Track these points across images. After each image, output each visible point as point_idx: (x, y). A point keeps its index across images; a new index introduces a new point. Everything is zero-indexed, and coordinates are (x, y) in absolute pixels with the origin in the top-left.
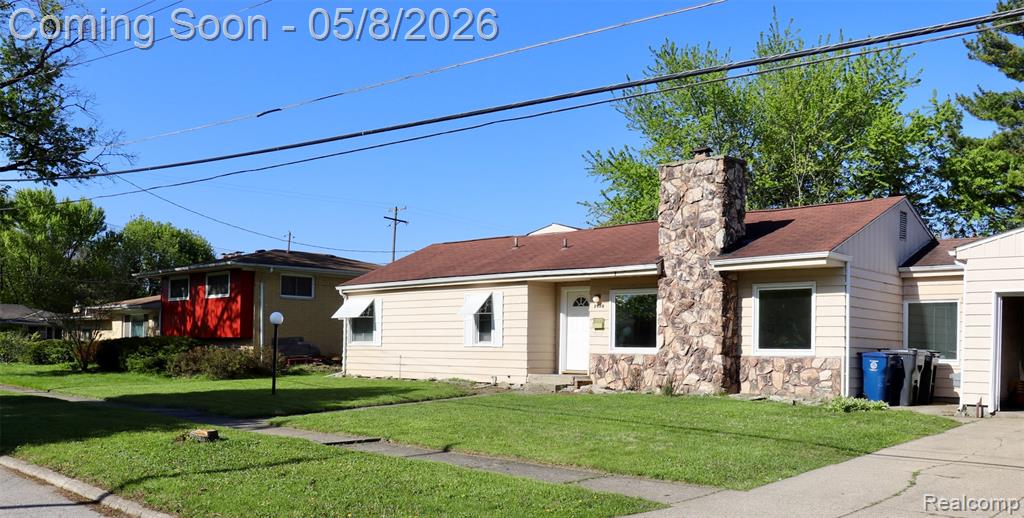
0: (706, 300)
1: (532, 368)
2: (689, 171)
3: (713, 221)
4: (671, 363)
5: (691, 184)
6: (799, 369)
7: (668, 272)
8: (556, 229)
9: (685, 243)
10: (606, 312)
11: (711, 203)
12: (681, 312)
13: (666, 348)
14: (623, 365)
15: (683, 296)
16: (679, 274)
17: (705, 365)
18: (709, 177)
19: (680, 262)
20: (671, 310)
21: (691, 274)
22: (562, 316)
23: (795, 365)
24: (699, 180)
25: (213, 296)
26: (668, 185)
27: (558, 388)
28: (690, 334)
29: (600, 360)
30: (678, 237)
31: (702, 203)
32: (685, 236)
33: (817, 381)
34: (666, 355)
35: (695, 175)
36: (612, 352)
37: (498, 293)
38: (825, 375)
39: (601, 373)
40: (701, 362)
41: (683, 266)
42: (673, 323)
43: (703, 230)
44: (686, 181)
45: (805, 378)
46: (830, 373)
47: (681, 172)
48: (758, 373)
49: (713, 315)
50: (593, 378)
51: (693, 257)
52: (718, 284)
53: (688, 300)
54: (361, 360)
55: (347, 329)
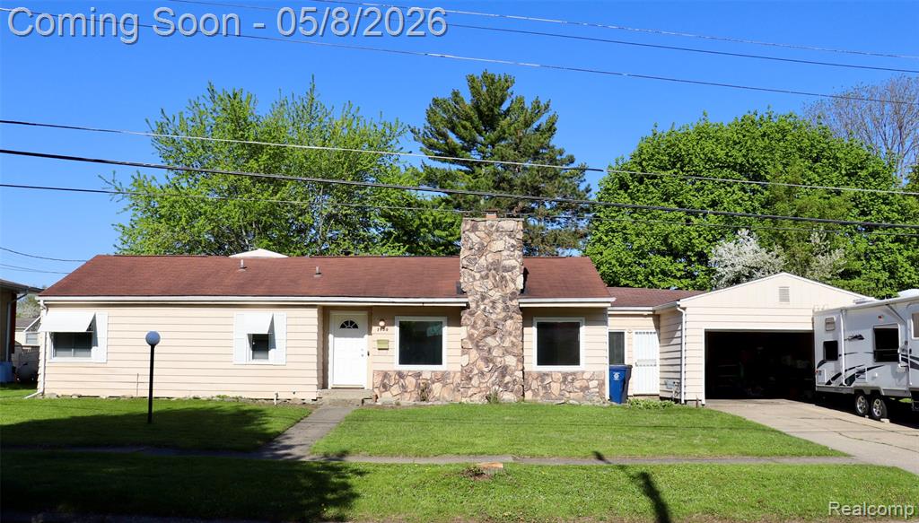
0: (508, 328)
2: (493, 226)
3: (514, 267)
4: (475, 378)
5: (494, 236)
6: (573, 380)
7: (472, 305)
9: (490, 283)
10: (387, 335)
11: (512, 253)
12: (485, 337)
13: (471, 366)
14: (410, 380)
15: (487, 325)
16: (482, 307)
17: (507, 379)
18: (511, 234)
19: (483, 298)
20: (476, 335)
21: (493, 308)
22: (331, 336)
23: (570, 378)
24: (501, 235)
26: (472, 235)
28: (494, 354)
29: (385, 376)
30: (482, 277)
31: (505, 253)
32: (488, 277)
33: (587, 388)
34: (471, 372)
35: (498, 231)
36: (397, 369)
37: (278, 314)
38: (593, 384)
39: (386, 387)
40: (504, 376)
41: (486, 301)
42: (477, 346)
43: (505, 274)
44: (489, 234)
45: (578, 387)
46: (597, 382)
47: (485, 226)
48: (539, 383)
49: (514, 340)
51: (495, 294)
52: (519, 317)
53: (492, 328)
55: (46, 344)
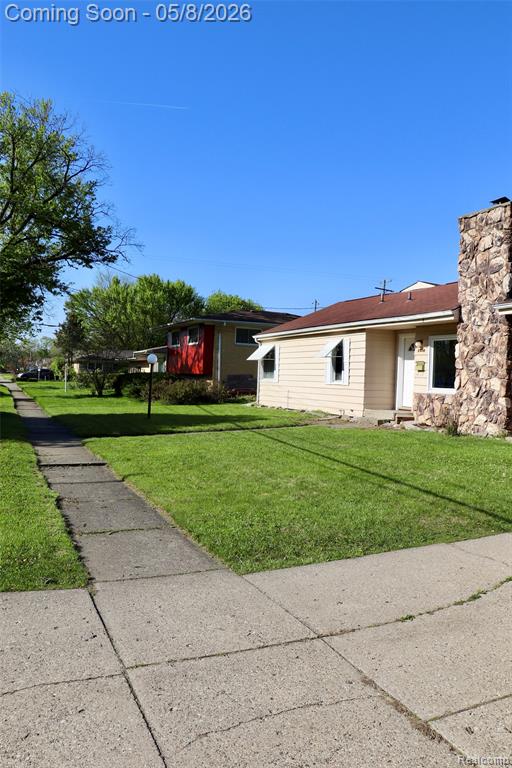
0: (494, 344)
1: (369, 404)
2: (482, 221)
3: (502, 266)
4: (465, 403)
5: (484, 232)
7: (465, 318)
8: (420, 286)
9: (478, 290)
10: (426, 355)
11: (499, 249)
12: (474, 355)
13: (461, 389)
14: (437, 405)
15: (476, 340)
16: (473, 319)
17: (492, 407)
18: (499, 224)
19: (474, 308)
20: (466, 354)
21: (482, 319)
22: (399, 359)
24: (490, 228)
25: (191, 344)
27: (380, 422)
28: (481, 376)
29: (420, 399)
30: (473, 284)
31: (493, 250)
32: (478, 283)
34: (461, 396)
35: (487, 224)
36: (430, 392)
37: (346, 339)
39: (420, 410)
40: (489, 404)
41: (476, 312)
42: (468, 366)
43: (492, 276)
44: (480, 230)
47: (476, 222)
49: (500, 358)
50: (415, 415)
51: (484, 303)
52: (505, 328)
53: (480, 344)
54: (270, 393)
55: (260, 369)
